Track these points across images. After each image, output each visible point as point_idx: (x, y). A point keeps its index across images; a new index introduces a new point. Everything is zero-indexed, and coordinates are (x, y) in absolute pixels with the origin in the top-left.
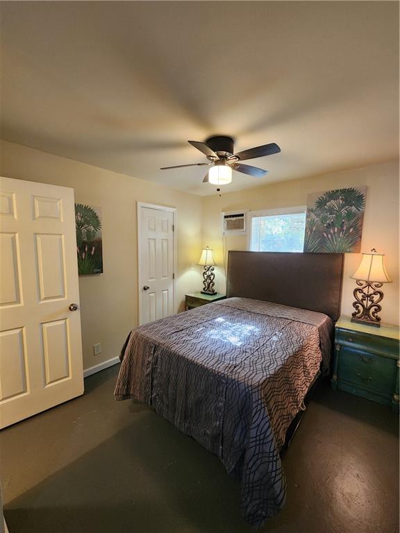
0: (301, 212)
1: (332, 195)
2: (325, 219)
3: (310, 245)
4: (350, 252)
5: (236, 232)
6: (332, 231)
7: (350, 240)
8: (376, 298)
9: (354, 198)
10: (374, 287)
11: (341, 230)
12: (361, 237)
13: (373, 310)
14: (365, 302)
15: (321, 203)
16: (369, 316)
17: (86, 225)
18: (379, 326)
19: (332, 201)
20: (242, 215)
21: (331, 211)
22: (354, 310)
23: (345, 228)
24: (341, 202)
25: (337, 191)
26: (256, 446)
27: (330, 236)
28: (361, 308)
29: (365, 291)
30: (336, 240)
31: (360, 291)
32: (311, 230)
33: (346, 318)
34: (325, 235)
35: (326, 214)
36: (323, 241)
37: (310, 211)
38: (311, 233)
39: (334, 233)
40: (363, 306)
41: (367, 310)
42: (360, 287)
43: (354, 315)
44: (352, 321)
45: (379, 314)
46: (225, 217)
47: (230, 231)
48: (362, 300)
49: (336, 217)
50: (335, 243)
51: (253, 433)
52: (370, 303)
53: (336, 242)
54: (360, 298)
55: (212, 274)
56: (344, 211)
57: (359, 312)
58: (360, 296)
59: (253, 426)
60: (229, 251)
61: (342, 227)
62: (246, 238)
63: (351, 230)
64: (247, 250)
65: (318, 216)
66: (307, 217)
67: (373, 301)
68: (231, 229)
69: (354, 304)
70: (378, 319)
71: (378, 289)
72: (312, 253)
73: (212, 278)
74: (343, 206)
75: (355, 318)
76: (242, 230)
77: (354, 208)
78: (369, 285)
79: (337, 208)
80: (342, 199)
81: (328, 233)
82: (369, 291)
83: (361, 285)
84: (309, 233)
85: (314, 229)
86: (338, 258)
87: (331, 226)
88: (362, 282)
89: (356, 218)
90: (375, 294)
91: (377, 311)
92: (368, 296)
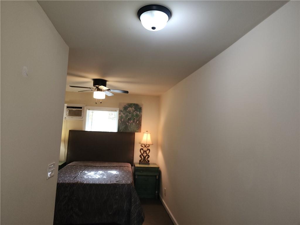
0: (116, 111)
1: (130, 105)
2: (127, 116)
3: (120, 128)
4: (137, 132)
5: (75, 118)
6: (130, 122)
7: (137, 126)
8: (148, 152)
9: (138, 108)
10: (147, 147)
11: (134, 122)
12: (141, 125)
13: (147, 157)
14: (144, 154)
15: (125, 108)
16: (145, 160)
18: (149, 164)
19: (130, 108)
20: (81, 108)
21: (130, 112)
22: (140, 159)
23: (135, 121)
24: (133, 109)
25: (132, 104)
27: (129, 124)
28: (143, 157)
30: (132, 126)
31: (142, 149)
32: (121, 120)
33: (137, 163)
34: (127, 124)
35: (127, 114)
36: (126, 127)
37: (120, 111)
38: (121, 122)
39: (131, 123)
40: (143, 156)
41: (145, 158)
42: (142, 148)
43: (140, 161)
44: (139, 164)
45: (149, 159)
46: (68, 107)
47: (71, 117)
48: (143, 153)
49: (132, 115)
50: (132, 128)
51: (133, 200)
52: (146, 154)
54: (142, 153)
56: (135, 113)
57: (142, 159)
58: (142, 151)
59: (132, 197)
60: (70, 130)
61: (134, 120)
62: (83, 122)
63: (138, 122)
64: (83, 130)
65: (124, 114)
66: (119, 114)
67: (146, 153)
69: (140, 156)
70: (149, 161)
71: (148, 148)
72: (122, 132)
74: (134, 111)
75: (140, 162)
76: (80, 117)
77: (138, 113)
78: (145, 146)
79: (132, 112)
80: (134, 108)
81: (129, 123)
82: (145, 149)
83: (143, 146)
84: (120, 122)
85: (122, 120)
86: (132, 134)
87: (129, 119)
88: (143, 145)
89: (139, 117)
90: (147, 150)
91: (148, 157)
92: (145, 151)
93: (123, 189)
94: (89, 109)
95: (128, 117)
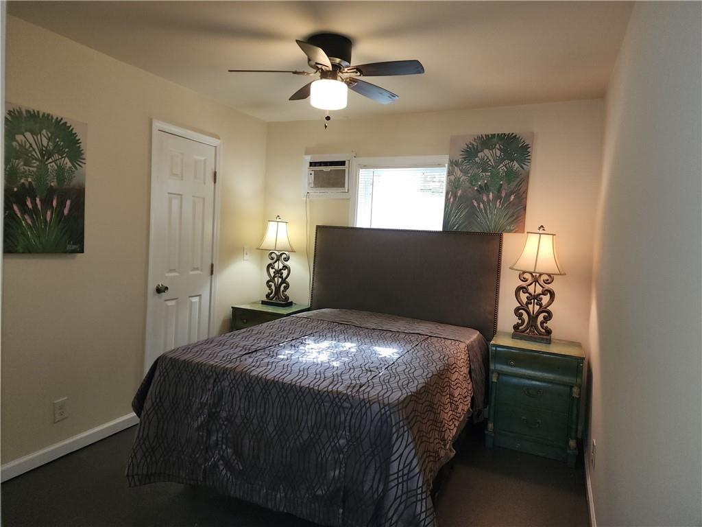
0: (439, 165)
1: (487, 141)
2: (473, 179)
3: (452, 220)
4: (510, 231)
5: (332, 193)
6: (485, 199)
7: (510, 213)
8: (545, 299)
9: (515, 148)
10: (542, 283)
11: (498, 197)
12: (525, 209)
13: (541, 318)
14: (530, 307)
15: (470, 153)
16: (536, 328)
17: (56, 156)
18: (549, 342)
19: (486, 151)
20: (343, 163)
21: (484, 166)
22: (516, 320)
23: (503, 195)
24: (498, 153)
25: (493, 136)
26: (397, 485)
27: (482, 206)
28: (525, 316)
29: (531, 289)
30: (491, 213)
31: (525, 290)
32: (455, 196)
33: (505, 334)
34: (475, 204)
35: (477, 171)
36: (473, 213)
37: (453, 164)
38: (454, 200)
39: (489, 201)
40: (528, 313)
41: (533, 318)
42: (524, 284)
43: (516, 327)
44: (514, 336)
45: (549, 324)
46: (312, 164)
47: (319, 190)
48: (528, 304)
49: (491, 176)
50: (490, 217)
51: (394, 467)
52: (537, 308)
53: (492, 217)
54: (525, 300)
55: (285, 267)
56: (502, 168)
57: (523, 322)
58: (524, 297)
59: (393, 458)
60: (318, 227)
61: (499, 191)
62: (350, 204)
63: (512, 197)
64: (351, 226)
65: (465, 172)
66: (450, 173)
67: (541, 305)
68: (322, 186)
69: (517, 311)
70: (549, 332)
71: (547, 286)
72: (455, 232)
73: (284, 276)
74: (502, 160)
75: (517, 332)
76: (341, 190)
77: (516, 165)
78: (536, 281)
79: (492, 162)
80: (500, 149)
81: (479, 200)
82: (536, 289)
83: (525, 280)
84: (452, 200)
85: (459, 193)
86: (493, 240)
87: (483, 189)
88: (527, 276)
89: (518, 179)
90: (544, 293)
91: (546, 319)
92: (535, 298)
93: (362, 418)
94: (365, 167)
95: (477, 182)
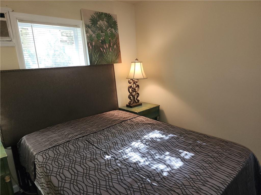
1: (100, 16)
2: (98, 36)
3: (93, 59)
4: (117, 63)
6: (105, 47)
7: (116, 54)
8: (137, 89)
9: (112, 22)
11: (110, 46)
12: (120, 52)
13: (136, 97)
14: (133, 93)
15: (94, 21)
16: (135, 101)
19: (100, 21)
21: (101, 29)
22: (129, 100)
23: (112, 45)
24: (106, 23)
25: (102, 13)
27: (104, 50)
28: (132, 98)
29: (133, 86)
30: (109, 54)
31: (131, 87)
32: (91, 44)
34: (102, 50)
35: (99, 32)
36: (101, 55)
37: (87, 26)
39: (107, 48)
40: (132, 96)
43: (129, 103)
49: (105, 35)
50: (109, 56)
52: (135, 93)
54: (131, 91)
56: (109, 31)
57: (131, 100)
61: (110, 44)
62: (17, 51)
63: (115, 46)
65: (94, 32)
66: (86, 32)
69: (129, 96)
70: (139, 101)
71: (137, 84)
72: (96, 65)
74: (108, 27)
77: (113, 30)
78: (134, 82)
79: (104, 28)
80: (106, 21)
81: (103, 48)
83: (131, 83)
84: (91, 48)
85: (94, 43)
86: (110, 66)
87: (103, 42)
88: (131, 81)
89: (116, 38)
90: (136, 87)
92: (134, 89)
94: (22, 21)
95: (100, 38)
